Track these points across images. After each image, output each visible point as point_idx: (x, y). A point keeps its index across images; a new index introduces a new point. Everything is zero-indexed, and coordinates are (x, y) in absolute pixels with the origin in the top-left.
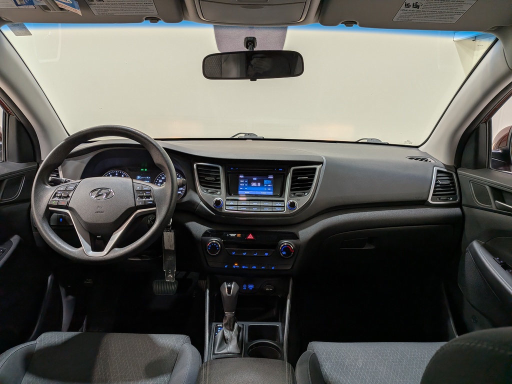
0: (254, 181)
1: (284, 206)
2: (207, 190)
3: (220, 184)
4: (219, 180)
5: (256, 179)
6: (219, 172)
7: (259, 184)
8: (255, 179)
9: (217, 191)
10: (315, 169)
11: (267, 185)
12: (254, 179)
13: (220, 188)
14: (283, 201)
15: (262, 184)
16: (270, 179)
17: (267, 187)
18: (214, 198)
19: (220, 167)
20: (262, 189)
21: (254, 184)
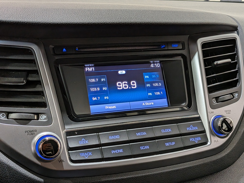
0: (122, 78)
1: (204, 132)
2: (8, 114)
3: (41, 94)
4: (39, 83)
5: (124, 72)
6: (33, 62)
7: (134, 84)
8: (122, 72)
9: (38, 114)
10: (233, 41)
11: (151, 83)
12: (120, 72)
13: (44, 105)
14: (199, 119)
15: (141, 83)
16: (155, 70)
17: (153, 89)
18: (33, 133)
19: (35, 48)
20: (141, 94)
21: (122, 85)
